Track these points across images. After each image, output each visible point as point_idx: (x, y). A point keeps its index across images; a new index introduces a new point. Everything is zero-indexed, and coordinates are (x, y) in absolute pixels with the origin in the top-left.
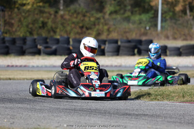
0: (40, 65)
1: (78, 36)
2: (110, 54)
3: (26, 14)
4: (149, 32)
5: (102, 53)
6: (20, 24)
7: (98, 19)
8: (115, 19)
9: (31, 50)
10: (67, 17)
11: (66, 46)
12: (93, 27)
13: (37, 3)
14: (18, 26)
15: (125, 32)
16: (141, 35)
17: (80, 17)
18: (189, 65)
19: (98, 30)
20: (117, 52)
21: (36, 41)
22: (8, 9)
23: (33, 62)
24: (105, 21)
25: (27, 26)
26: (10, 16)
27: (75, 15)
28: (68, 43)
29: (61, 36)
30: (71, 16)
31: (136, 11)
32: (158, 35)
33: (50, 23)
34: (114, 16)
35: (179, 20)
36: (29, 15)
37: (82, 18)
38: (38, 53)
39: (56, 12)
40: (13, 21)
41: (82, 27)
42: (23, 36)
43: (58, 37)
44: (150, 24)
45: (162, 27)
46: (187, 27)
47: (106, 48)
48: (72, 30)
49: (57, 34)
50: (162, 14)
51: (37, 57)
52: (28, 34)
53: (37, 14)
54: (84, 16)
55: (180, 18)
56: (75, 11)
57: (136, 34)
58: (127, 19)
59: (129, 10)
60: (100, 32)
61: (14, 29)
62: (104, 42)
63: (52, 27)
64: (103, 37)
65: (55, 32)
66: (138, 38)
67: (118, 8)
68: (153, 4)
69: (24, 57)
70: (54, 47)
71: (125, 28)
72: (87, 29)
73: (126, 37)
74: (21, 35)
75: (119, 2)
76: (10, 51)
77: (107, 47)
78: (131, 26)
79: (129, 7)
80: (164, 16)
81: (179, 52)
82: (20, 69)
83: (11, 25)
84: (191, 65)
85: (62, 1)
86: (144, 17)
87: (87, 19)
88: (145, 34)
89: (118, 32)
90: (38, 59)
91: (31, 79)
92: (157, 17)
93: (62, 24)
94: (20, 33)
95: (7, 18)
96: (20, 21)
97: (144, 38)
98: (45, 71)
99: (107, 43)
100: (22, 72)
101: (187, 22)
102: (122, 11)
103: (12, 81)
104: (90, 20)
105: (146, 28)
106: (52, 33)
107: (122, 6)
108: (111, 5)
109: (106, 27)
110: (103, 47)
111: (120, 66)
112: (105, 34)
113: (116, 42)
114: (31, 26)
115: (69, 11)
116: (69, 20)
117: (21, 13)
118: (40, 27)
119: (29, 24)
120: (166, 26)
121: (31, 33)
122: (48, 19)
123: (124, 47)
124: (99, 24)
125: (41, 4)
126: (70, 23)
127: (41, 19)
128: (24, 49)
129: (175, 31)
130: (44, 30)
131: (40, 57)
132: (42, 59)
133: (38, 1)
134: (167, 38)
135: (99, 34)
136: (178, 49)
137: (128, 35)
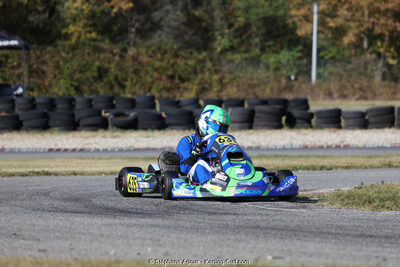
0: (110, 148)
1: (165, 94)
2: (236, 125)
3: (68, 53)
4: (296, 84)
6: (57, 72)
7: (203, 61)
8: (232, 61)
9: (91, 121)
10: (144, 59)
12: (192, 76)
13: (86, 32)
14: (55, 76)
15: (254, 86)
16: (281, 90)
17: (168, 56)
18: (385, 145)
19: (198, 84)
20: (249, 122)
21: (93, 103)
22: (35, 46)
23: (96, 143)
24: (214, 66)
25: (72, 79)
26: (38, 57)
28: (153, 106)
29: (134, 93)
30: (151, 57)
31: (269, 47)
32: (312, 89)
33: (113, 69)
34: (230, 56)
35: (350, 62)
36: (74, 55)
37: (172, 61)
38: (102, 125)
39: (125, 50)
40: (45, 68)
41: (172, 77)
43: (129, 96)
44: (295, 70)
46: (366, 75)
48: (153, 83)
49: (127, 90)
50: (319, 51)
51: (101, 133)
52: (73, 92)
53: (89, 54)
54: (176, 56)
55: (353, 59)
56: (159, 49)
57: (272, 89)
58: (255, 62)
59: (256, 45)
60: (206, 86)
61: (47, 83)
63: (116, 78)
65: (123, 87)
67: (236, 41)
68: (301, 32)
69: (77, 134)
70: (132, 114)
71: (252, 79)
72: (182, 80)
73: (254, 94)
74: (61, 93)
75: (237, 30)
76: (51, 123)
79: (257, 40)
80: (322, 54)
81: (363, 121)
83: (42, 74)
84: (389, 145)
85: (133, 30)
86: (285, 56)
87: (181, 62)
88: (289, 88)
89: (238, 86)
90: (104, 137)
91: (112, 173)
92: (309, 55)
93: (136, 72)
94: (60, 89)
95: (33, 61)
96: (57, 66)
97: (289, 96)
98: (124, 158)
100: (82, 161)
101: (366, 63)
102: (243, 48)
103: (78, 176)
104: (186, 64)
105: (289, 78)
106: (117, 89)
107: (244, 37)
108: (222, 35)
111: (258, 148)
112: (216, 89)
113: (240, 103)
114: (77, 76)
115: (148, 48)
116: (148, 64)
117: (59, 52)
118: (95, 79)
119: (75, 71)
121: (78, 89)
122: (109, 62)
123: (262, 112)
124: (202, 72)
125: (94, 35)
126: (149, 69)
127: (97, 63)
128: (77, 117)
129: (344, 81)
130: (102, 84)
131: (108, 134)
132: (112, 137)
133: (88, 29)
134: (329, 95)
135: (203, 90)
136: (362, 115)
137: (257, 90)
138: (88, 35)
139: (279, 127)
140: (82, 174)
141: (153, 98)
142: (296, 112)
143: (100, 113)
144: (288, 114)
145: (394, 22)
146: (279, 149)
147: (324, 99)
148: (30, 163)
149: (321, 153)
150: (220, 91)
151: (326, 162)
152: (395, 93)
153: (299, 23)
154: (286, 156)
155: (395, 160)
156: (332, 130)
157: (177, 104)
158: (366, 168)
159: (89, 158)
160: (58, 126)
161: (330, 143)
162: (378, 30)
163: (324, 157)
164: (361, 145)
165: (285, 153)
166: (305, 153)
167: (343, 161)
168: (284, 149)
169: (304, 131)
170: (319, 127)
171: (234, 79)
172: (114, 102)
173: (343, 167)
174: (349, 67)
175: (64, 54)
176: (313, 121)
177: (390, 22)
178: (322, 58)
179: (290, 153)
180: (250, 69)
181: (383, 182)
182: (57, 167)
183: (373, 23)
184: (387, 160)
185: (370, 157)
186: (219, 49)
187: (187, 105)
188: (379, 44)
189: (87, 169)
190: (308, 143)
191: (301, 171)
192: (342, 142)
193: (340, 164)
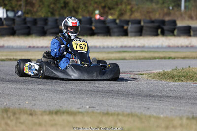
2: (133, 34)
4: (172, 12)
5: (125, 33)
9: (53, 31)
11: (88, 26)
12: (116, 7)
14: (40, 6)
15: (148, 12)
19: (120, 10)
20: (140, 32)
21: (58, 21)
24: (128, 1)
25: (49, 6)
28: (91, 23)
29: (83, 16)
32: (181, 15)
41: (104, 7)
42: (45, 16)
43: (80, 17)
44: (173, 5)
45: (185, 7)
47: (129, 29)
48: (94, 10)
49: (79, 14)
52: (49, 14)
57: (159, 14)
60: (123, 12)
61: (35, 10)
62: (127, 22)
63: (74, 8)
64: (126, 17)
66: (161, 18)
69: (45, 38)
71: (148, 8)
72: (110, 9)
73: (150, 17)
74: (43, 16)
76: (31, 32)
77: (130, 27)
78: (154, 6)
83: (32, 5)
88: (169, 14)
94: (42, 14)
96: (41, 1)
97: (167, 19)
99: (130, 23)
104: (112, 0)
105: (169, 8)
106: (74, 14)
109: (129, 7)
110: (125, 27)
111: (143, 47)
112: (128, 14)
113: (139, 22)
114: (52, 6)
118: (62, 8)
119: (51, 3)
120: (190, 6)
121: (52, 14)
123: (147, 27)
124: (121, 4)
126: (92, 3)
134: (191, 18)
135: (121, 14)
139: (157, 35)
141: (91, 19)
143: (58, 27)
146: (155, 48)
147: (188, 20)
148: (14, 54)
150: (131, 15)
154: (155, 52)
156: (185, 37)
157: (104, 22)
160: (35, 33)
163: (177, 52)
168: (158, 47)
169: (170, 38)
170: (179, 35)
171: (138, 8)
173: (181, 58)
176: (176, 32)
179: (158, 50)
181: (189, 67)
190: (171, 44)
191: (157, 60)
192: (190, 44)
193: (180, 56)
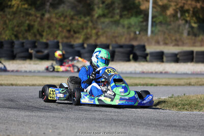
0: (33, 70)
1: (65, 40)
3: (11, 16)
4: (139, 36)
6: (5, 26)
7: (87, 22)
8: (103, 23)
9: (22, 54)
10: (54, 20)
12: (81, 31)
14: (4, 29)
15: (115, 37)
16: (131, 39)
17: (68, 19)
18: (188, 72)
19: (84, 35)
20: (112, 57)
21: (25, 44)
23: (25, 67)
24: (94, 24)
27: (62, 18)
29: (47, 39)
30: (57, 19)
31: (125, 15)
32: (148, 40)
33: (36, 25)
34: (102, 20)
35: (170, 25)
36: (14, 17)
37: (70, 22)
38: (29, 57)
39: (43, 15)
41: (69, 31)
42: (8, 39)
43: (45, 41)
44: (139, 29)
46: (178, 32)
48: (58, 34)
49: (44, 37)
50: (153, 18)
51: (28, 61)
52: (13, 38)
53: (23, 17)
54: (72, 19)
55: (172, 23)
56: (63, 14)
57: (126, 39)
58: (117, 23)
59: (118, 14)
60: (88, 36)
63: (38, 30)
64: (92, 41)
65: (42, 36)
66: (127, 43)
67: (106, 11)
68: (143, 7)
69: (15, 62)
70: (46, 52)
71: (114, 33)
72: (75, 32)
73: (116, 41)
74: (6, 38)
75: (107, 5)
78: (120, 30)
79: (118, 11)
80: (154, 20)
81: (176, 59)
82: (12, 73)
84: (190, 73)
85: (48, 4)
86: (134, 20)
87: (75, 22)
88: (135, 38)
89: (106, 37)
90: (30, 64)
91: (33, 85)
92: (147, 20)
93: (49, 27)
94: (6, 36)
97: (135, 43)
98: (40, 76)
101: (179, 26)
102: (110, 15)
103: (14, 86)
104: (78, 24)
105: (135, 33)
106: (38, 37)
107: (111, 9)
108: (99, 8)
109: (94, 31)
112: (94, 38)
114: (16, 29)
115: (56, 14)
116: (57, 23)
117: (6, 15)
118: (26, 31)
119: (15, 26)
120: (156, 31)
121: (16, 36)
122: (34, 22)
123: (119, 52)
124: (87, 28)
125: (26, 6)
126: (57, 26)
127: (27, 22)
128: (15, 52)
129: (166, 36)
130: (30, 34)
131: (32, 62)
132: (34, 64)
133: (23, 3)
134: (158, 43)
135: (87, 38)
136: (175, 55)
137: (117, 39)
138: (23, 6)
139: (129, 60)
140: (16, 85)
141: (58, 43)
142: (138, 53)
143: (28, 50)
144: (134, 53)
145: (196, 2)
146: (128, 74)
147: (155, 45)
149: (152, 76)
150: (96, 39)
151: (154, 81)
152: (194, 43)
153: (142, 2)
154: (131, 78)
155: (193, 81)
156: (159, 63)
157: (71, 46)
158: (176, 85)
159: (20, 76)
160: (4, 57)
161: (157, 70)
162: (186, 7)
163: (153, 78)
164: (174, 72)
165: (131, 76)
166: (143, 76)
167: (164, 81)
168: (131, 73)
169: (143, 63)
170: (151, 61)
171: (104, 33)
172: (36, 44)
173: (163, 85)
174: (170, 27)
175: (9, 17)
176: (148, 58)
177: (194, 3)
178: (155, 22)
179: (134, 76)
180: (114, 27)
181: (184, 95)
182: (3, 80)
183: (184, 4)
184: (188, 81)
185: (179, 79)
186: (96, 15)
187: (77, 47)
188: (187, 15)
189: (19, 82)
190: (145, 70)
191: (139, 86)
192: (164, 70)
193: (162, 83)
